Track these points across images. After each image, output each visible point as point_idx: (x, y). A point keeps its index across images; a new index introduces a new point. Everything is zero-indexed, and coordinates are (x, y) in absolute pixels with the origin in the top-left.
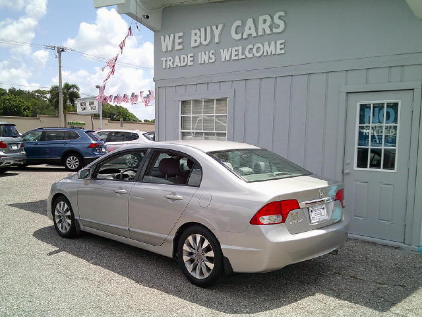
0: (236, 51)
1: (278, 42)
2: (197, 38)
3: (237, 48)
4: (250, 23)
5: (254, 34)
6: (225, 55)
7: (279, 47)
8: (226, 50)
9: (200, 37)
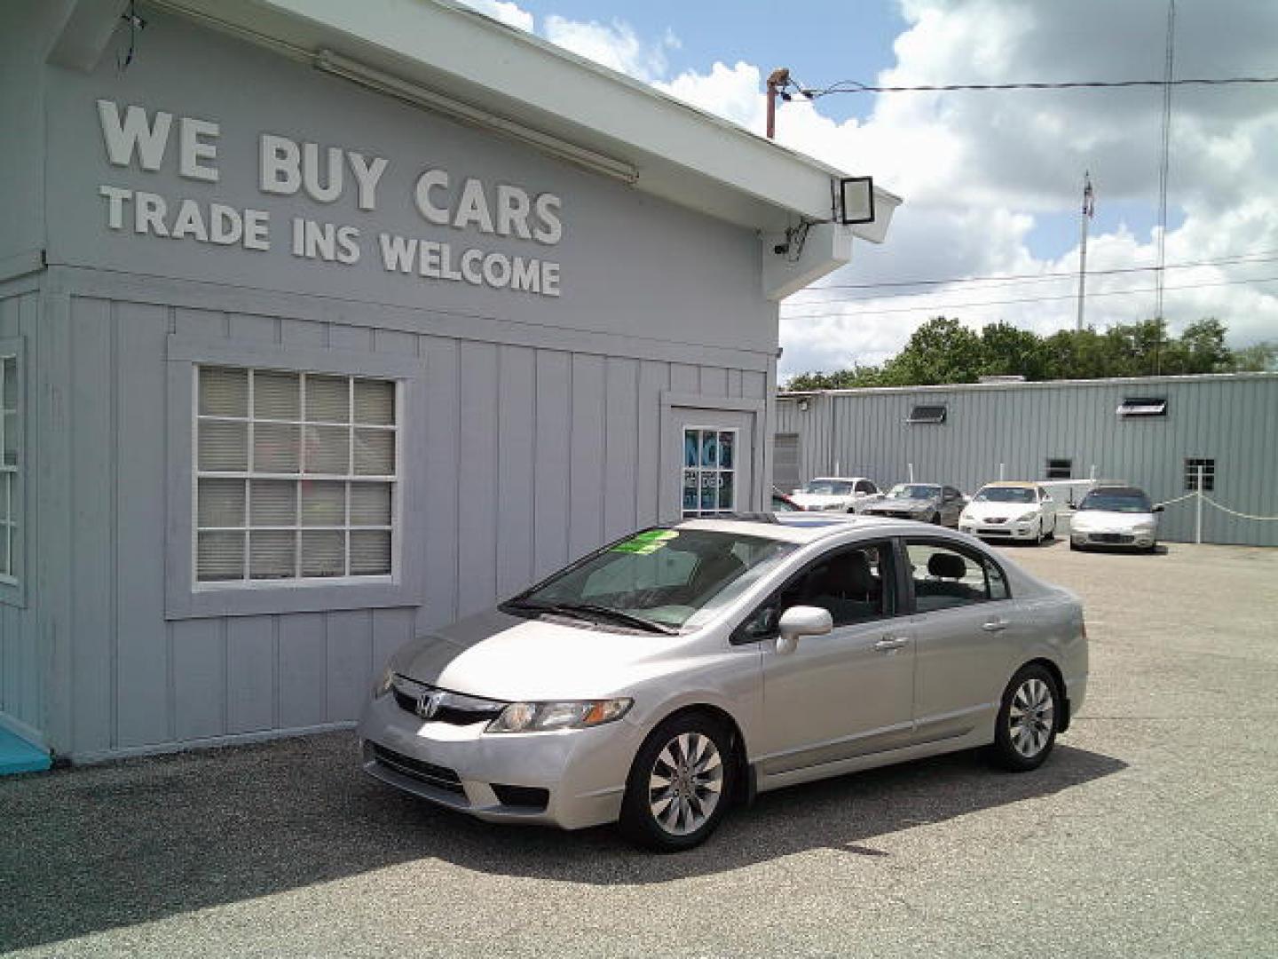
0: (432, 252)
1: (547, 267)
2: (290, 165)
3: (436, 247)
4: (474, 190)
5: (487, 226)
6: (397, 253)
7: (548, 279)
8: (399, 241)
9: (301, 167)
